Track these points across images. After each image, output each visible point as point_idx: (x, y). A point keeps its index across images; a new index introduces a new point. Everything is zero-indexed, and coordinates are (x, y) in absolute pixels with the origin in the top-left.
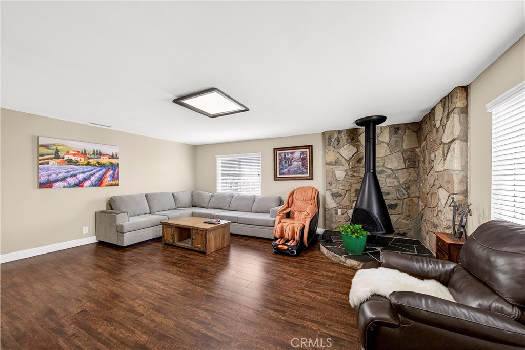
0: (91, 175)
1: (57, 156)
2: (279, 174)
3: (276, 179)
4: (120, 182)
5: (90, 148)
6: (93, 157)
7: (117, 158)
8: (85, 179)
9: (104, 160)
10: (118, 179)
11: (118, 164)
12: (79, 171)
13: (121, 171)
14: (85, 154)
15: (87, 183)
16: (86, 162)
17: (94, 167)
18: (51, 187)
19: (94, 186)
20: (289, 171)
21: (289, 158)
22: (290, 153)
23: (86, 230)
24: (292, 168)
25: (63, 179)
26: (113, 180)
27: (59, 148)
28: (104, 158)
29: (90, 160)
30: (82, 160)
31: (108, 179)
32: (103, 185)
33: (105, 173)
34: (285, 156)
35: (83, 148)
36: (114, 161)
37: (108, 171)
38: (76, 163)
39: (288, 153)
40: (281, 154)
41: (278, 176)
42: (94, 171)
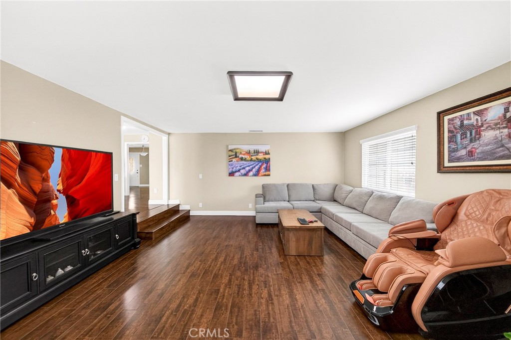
0: (253, 168)
1: (236, 157)
2: (449, 161)
3: (441, 169)
4: (272, 172)
5: (252, 148)
6: (254, 154)
7: (269, 154)
8: (250, 171)
9: (261, 156)
10: (269, 170)
11: (269, 159)
12: (246, 165)
13: (272, 163)
14: (250, 153)
15: (251, 173)
16: (250, 159)
17: (254, 162)
18: (233, 175)
19: (255, 176)
20: (471, 154)
21: (472, 125)
22: (476, 113)
23: (250, 206)
24: (479, 147)
25: (239, 171)
26: (266, 171)
27: (237, 151)
28: (261, 154)
29: (252, 157)
30: (248, 157)
31: (263, 170)
32: (260, 175)
33: (261, 166)
34: (462, 122)
35: (248, 149)
36: (267, 157)
37: (262, 164)
38: (245, 160)
39: (468, 114)
40: (452, 120)
41: (447, 164)
42: (255, 165)
